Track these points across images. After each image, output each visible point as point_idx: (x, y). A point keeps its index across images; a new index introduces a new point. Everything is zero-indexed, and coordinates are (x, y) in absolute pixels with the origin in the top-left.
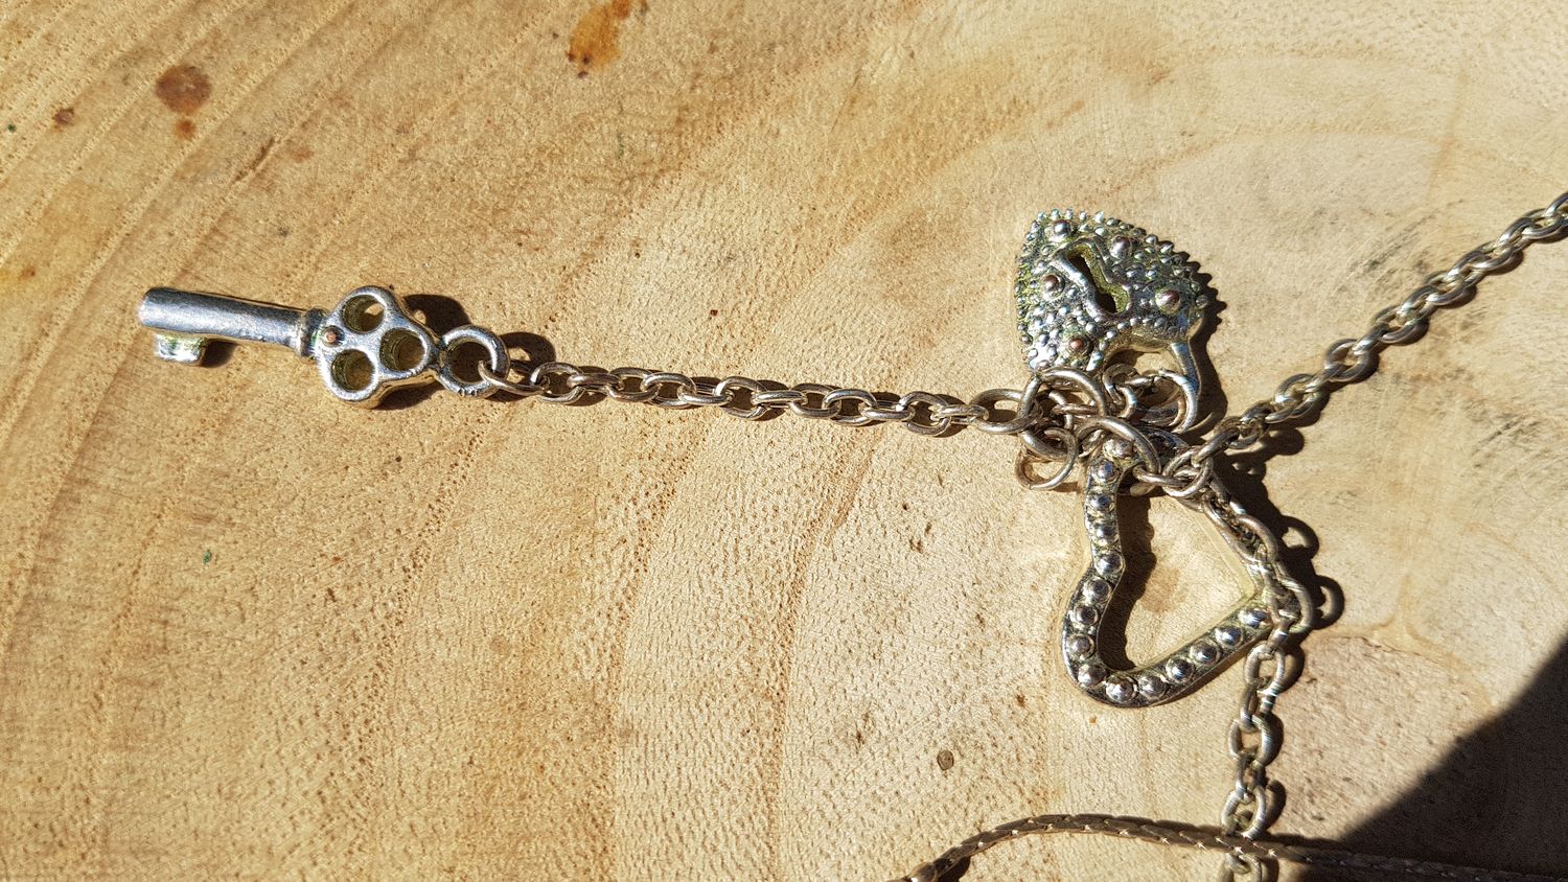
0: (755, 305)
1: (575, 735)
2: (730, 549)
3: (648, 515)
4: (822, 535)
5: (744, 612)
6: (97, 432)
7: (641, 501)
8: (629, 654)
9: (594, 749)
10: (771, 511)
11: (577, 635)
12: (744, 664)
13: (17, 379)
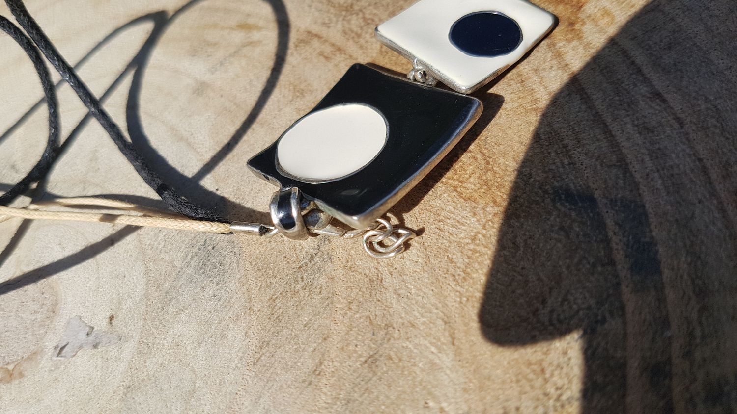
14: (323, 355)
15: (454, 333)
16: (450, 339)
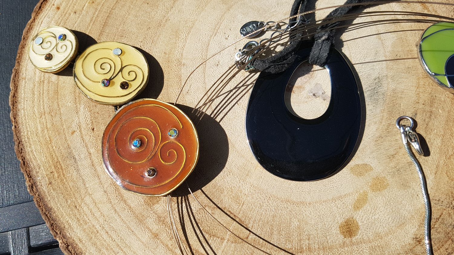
0: (203, 5)
1: (176, 65)
2: (199, 40)
3: (187, 35)
4: (212, 37)
5: (201, 48)
6: (105, 25)
7: (186, 33)
8: (184, 54)
9: (179, 67)
10: (205, 34)
11: (176, 52)
12: (201, 55)
13: (92, 18)
14: (397, 152)
15: (437, 171)
16: (435, 172)
